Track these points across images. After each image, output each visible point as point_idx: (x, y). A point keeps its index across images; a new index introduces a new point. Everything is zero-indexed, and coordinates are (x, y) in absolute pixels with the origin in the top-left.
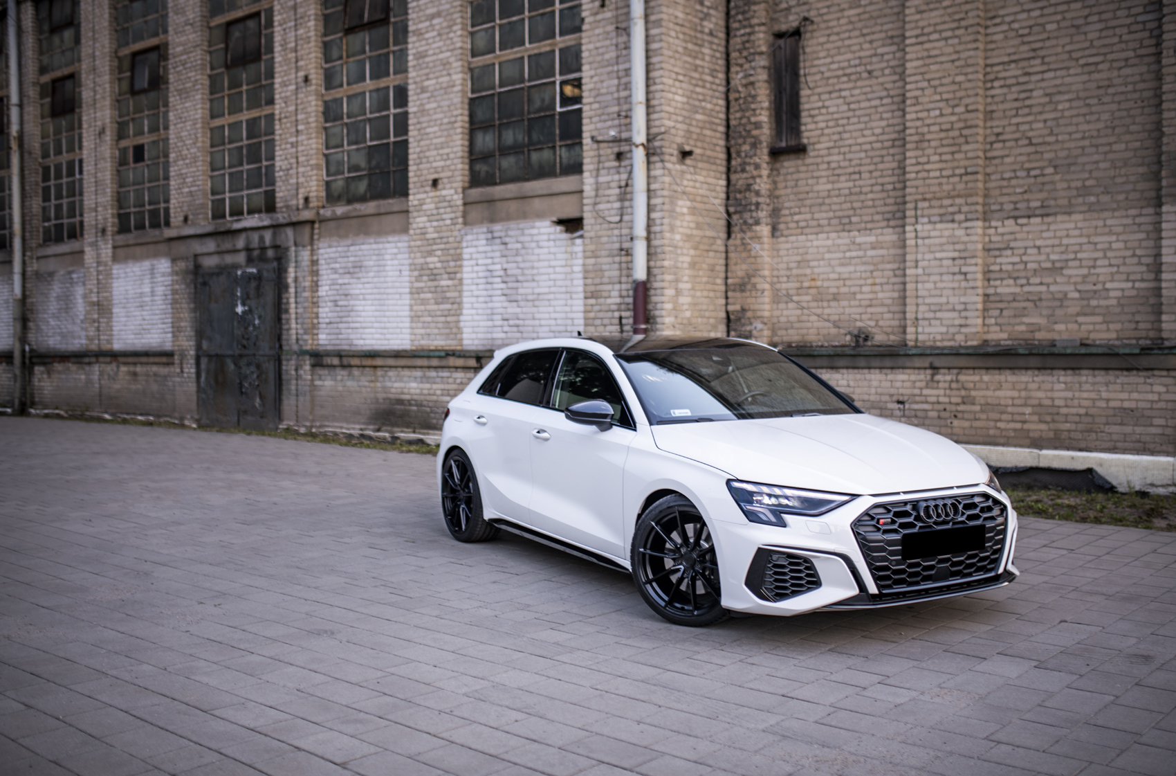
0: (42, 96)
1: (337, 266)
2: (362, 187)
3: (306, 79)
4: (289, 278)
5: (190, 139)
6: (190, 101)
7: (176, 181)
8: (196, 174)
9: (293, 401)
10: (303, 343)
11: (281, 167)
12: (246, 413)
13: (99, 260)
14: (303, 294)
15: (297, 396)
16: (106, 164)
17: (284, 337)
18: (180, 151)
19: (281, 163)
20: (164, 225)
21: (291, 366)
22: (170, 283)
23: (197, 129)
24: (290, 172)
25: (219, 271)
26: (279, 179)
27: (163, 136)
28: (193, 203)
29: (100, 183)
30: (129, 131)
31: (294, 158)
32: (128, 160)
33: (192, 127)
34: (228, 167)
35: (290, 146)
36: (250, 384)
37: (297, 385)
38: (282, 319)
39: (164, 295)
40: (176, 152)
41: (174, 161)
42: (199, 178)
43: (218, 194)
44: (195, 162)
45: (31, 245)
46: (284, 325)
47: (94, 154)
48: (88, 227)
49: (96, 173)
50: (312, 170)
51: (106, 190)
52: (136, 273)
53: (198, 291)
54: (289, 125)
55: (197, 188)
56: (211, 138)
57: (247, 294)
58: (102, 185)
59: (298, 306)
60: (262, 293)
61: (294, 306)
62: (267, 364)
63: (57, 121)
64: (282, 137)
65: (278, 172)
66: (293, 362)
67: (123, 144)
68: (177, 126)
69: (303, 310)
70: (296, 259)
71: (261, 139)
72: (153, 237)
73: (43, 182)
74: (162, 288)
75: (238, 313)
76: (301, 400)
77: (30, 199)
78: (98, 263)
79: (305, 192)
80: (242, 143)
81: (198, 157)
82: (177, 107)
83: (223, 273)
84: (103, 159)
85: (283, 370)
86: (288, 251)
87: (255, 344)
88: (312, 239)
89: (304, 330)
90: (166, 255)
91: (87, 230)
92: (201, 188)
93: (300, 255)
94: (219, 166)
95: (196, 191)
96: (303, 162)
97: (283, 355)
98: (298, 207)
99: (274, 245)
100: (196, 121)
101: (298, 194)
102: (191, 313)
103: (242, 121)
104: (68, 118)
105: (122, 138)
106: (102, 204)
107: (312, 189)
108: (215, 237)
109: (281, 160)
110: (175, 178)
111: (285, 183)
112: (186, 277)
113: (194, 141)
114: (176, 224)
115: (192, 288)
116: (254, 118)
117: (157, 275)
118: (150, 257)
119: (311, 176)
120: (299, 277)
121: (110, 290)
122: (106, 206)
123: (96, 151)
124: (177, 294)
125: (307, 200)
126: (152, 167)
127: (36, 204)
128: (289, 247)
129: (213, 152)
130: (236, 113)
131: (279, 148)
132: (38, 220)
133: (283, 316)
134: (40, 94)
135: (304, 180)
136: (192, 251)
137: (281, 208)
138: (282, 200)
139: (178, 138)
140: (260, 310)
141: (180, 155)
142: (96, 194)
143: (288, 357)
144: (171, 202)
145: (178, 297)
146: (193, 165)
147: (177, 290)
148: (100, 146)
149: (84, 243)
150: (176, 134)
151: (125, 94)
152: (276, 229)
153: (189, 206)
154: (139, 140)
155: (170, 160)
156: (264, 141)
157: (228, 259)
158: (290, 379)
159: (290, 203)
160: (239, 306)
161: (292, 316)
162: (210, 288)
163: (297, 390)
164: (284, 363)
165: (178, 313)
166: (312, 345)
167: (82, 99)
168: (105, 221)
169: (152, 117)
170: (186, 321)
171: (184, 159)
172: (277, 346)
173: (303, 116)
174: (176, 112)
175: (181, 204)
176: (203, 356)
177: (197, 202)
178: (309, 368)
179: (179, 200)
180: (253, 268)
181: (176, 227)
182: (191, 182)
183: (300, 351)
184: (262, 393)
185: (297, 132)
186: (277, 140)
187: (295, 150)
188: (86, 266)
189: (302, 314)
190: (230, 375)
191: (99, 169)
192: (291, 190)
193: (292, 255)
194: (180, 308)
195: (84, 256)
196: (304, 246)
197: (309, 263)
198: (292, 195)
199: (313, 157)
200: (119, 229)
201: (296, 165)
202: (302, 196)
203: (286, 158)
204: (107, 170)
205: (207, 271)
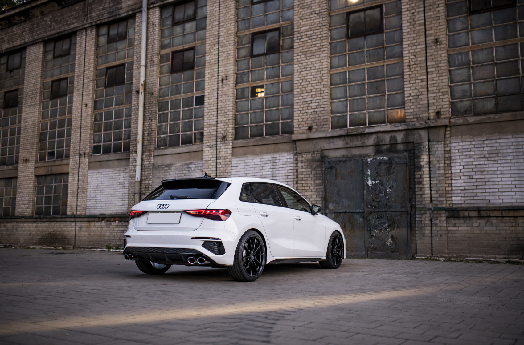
0: (161, 61)
1: (472, 153)
2: (490, 105)
3: (437, 41)
4: (422, 162)
5: (315, 80)
6: (316, 58)
7: (300, 105)
8: (322, 101)
9: (427, 240)
10: (438, 203)
11: (410, 94)
12: (375, 249)
13: (218, 156)
14: (438, 172)
15: (432, 237)
16: (228, 98)
17: (417, 199)
18: (305, 88)
19: (411, 92)
20: (282, 133)
21: (425, 217)
22: (293, 168)
23: (323, 74)
24: (420, 97)
25: (346, 160)
26: (409, 101)
27: (282, 80)
28: (317, 118)
29: (222, 109)
30: (249, 78)
31: (424, 88)
32: (246, 95)
33: (317, 73)
34: (350, 97)
35: (420, 81)
36: (381, 230)
37: (432, 230)
38: (415, 188)
39: (285, 176)
40: (301, 88)
41: (298, 94)
42: (324, 103)
43: (338, 113)
44: (321, 94)
45: (149, 148)
46: (417, 191)
47: (216, 92)
48: (208, 136)
49: (218, 103)
50: (443, 95)
51: (228, 113)
52: (256, 163)
53: (323, 172)
54: (418, 69)
55: (322, 109)
56: (331, 80)
57: (377, 173)
58: (223, 110)
59: (432, 179)
60: (394, 172)
61: (428, 179)
62: (399, 217)
63: (175, 75)
64: (411, 76)
65: (407, 97)
66: (428, 215)
67: (241, 86)
68: (302, 73)
69: (437, 182)
70: (430, 150)
71: (383, 79)
72: (274, 140)
73: (159, 111)
74: (284, 172)
75: (368, 185)
76: (436, 240)
77: (150, 121)
78: (217, 157)
79: (437, 108)
80: (364, 82)
81: (323, 91)
82: (302, 62)
83: (351, 160)
84: (225, 95)
85: (415, 220)
86: (421, 145)
87: (386, 204)
88: (445, 137)
89: (439, 194)
90: (287, 151)
91: (207, 138)
92: (326, 109)
93: (434, 147)
94: (339, 96)
95: (320, 111)
96: (433, 90)
97: (415, 211)
98: (429, 118)
99: (407, 141)
100: (321, 69)
101: (428, 110)
102: (317, 186)
103: (364, 69)
104: (187, 73)
105: (240, 83)
106: (223, 122)
107: (444, 106)
108: (343, 138)
109: (411, 90)
110: (299, 104)
111: (415, 104)
112: (312, 163)
113: (320, 81)
114: (299, 132)
115: (319, 171)
116: (376, 67)
117: (278, 164)
118: (270, 153)
119: (442, 99)
120: (433, 161)
121: (229, 174)
122: (226, 123)
123: (218, 91)
124: (302, 174)
125: (438, 113)
126: (271, 98)
127: (155, 124)
128: (422, 142)
129: (333, 88)
130: (357, 64)
131: (408, 83)
132: (155, 133)
133: (416, 186)
134: (160, 60)
135: (435, 101)
136: (319, 147)
137: (411, 119)
138: (412, 114)
139: (302, 80)
140: (391, 182)
141: (305, 90)
142: (217, 116)
143: (422, 212)
144: (295, 118)
145: (303, 176)
146: (318, 95)
147: (302, 172)
148: (222, 87)
149: (203, 146)
150: (300, 77)
151: (244, 57)
152: (409, 132)
153: (314, 120)
154: (258, 83)
155: (295, 93)
156: (387, 80)
157: (356, 152)
158: (424, 226)
159: (420, 116)
160: (370, 181)
161: (425, 186)
162: (336, 170)
163: (432, 233)
164: (417, 216)
165: (302, 186)
166: (446, 204)
167: (205, 61)
168: (226, 132)
169: (271, 69)
170: (312, 191)
171: (309, 92)
172: (409, 205)
173: (433, 63)
174: (301, 65)
175: (305, 120)
176: (330, 213)
177: (322, 118)
178: (444, 218)
179: (303, 117)
180: (384, 157)
181: (300, 133)
182: (316, 106)
183: (434, 208)
184: (395, 236)
185: (427, 72)
186: (406, 78)
187: (425, 83)
188: (204, 160)
189: (437, 184)
190: (358, 225)
191: (221, 101)
192: (422, 107)
193: (425, 147)
194: (305, 183)
195: (203, 153)
196: (438, 142)
197: (443, 152)
198: (422, 111)
199: (444, 87)
200: (235, 137)
201: (426, 93)
202: (433, 111)
203: (416, 88)
204: (229, 101)
205: (333, 159)
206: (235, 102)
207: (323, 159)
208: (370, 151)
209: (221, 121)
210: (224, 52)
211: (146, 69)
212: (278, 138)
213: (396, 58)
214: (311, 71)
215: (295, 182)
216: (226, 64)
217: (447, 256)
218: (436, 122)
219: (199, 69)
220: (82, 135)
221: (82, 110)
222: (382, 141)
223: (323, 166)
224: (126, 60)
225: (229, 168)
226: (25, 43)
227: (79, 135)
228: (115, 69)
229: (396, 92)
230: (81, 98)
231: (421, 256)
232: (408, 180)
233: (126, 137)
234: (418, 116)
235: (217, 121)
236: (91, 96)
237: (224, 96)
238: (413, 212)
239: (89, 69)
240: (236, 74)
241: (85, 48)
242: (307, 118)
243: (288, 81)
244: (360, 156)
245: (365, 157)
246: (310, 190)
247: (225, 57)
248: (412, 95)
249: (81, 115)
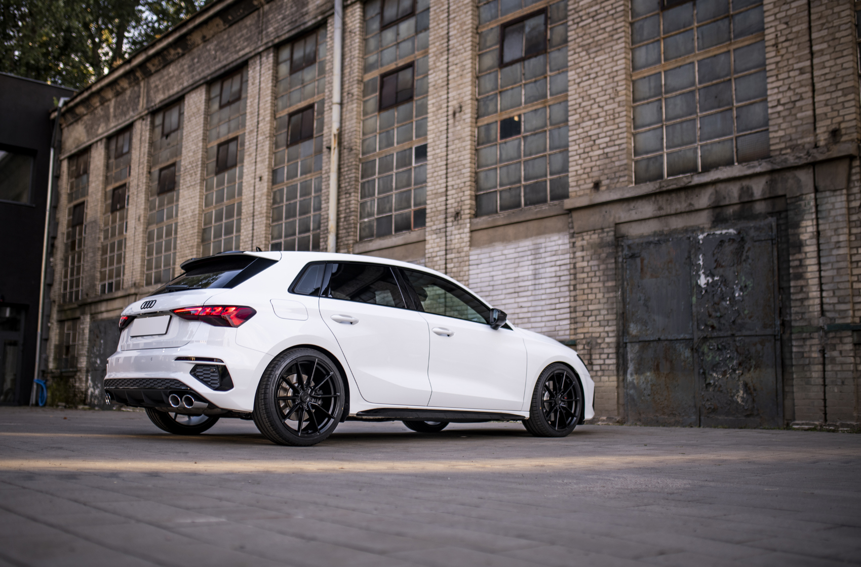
4: (802, 233)
5: (605, 95)
6: (605, 53)
7: (579, 145)
8: (616, 132)
9: (815, 392)
10: (837, 315)
11: (779, 101)
12: (714, 410)
13: (448, 247)
14: (835, 252)
15: (825, 385)
16: (464, 144)
17: (793, 310)
18: (588, 111)
19: (780, 96)
20: (552, 199)
21: (811, 346)
22: (568, 261)
23: (617, 82)
24: (798, 104)
25: (661, 239)
26: (776, 115)
27: (550, 103)
28: (609, 166)
29: (453, 164)
30: (496, 105)
31: (805, 86)
32: (493, 137)
33: (608, 81)
34: (667, 120)
35: (797, 72)
36: (724, 374)
37: (824, 371)
38: (789, 287)
39: (556, 276)
40: (580, 113)
41: (576, 124)
42: (621, 136)
43: (647, 153)
44: (614, 119)
45: (346, 242)
46: (794, 293)
47: (445, 136)
48: (432, 214)
49: (447, 155)
50: (845, 95)
51: (463, 171)
52: (508, 256)
53: (620, 265)
54: (794, 48)
55: (617, 148)
56: (633, 92)
57: (716, 261)
58: (455, 166)
59: (823, 268)
60: (748, 257)
61: (816, 268)
62: (759, 347)
63: (385, 114)
64: (780, 65)
65: (773, 107)
66: (816, 341)
67: (485, 121)
68: (582, 85)
69: (834, 272)
70: (819, 208)
71: (728, 78)
72: (537, 213)
73: (363, 177)
74: (553, 269)
75: (700, 286)
76: (833, 391)
77: (348, 195)
78: (446, 250)
79: (832, 124)
80: (693, 88)
81: (619, 113)
82: (581, 64)
83: (668, 240)
84: (459, 139)
85: (791, 352)
86: (801, 200)
87: (734, 322)
88: (849, 180)
89: (839, 297)
90: (559, 231)
91: (431, 217)
92: (624, 146)
93: (827, 203)
94: (648, 121)
95: (614, 152)
96: (825, 88)
97: (791, 333)
98: (816, 145)
99: (772, 195)
100: (615, 74)
101: (815, 129)
102: (608, 292)
103: (693, 63)
104: (403, 108)
105: (484, 116)
106: (456, 187)
107: (847, 118)
108: (653, 198)
109: (779, 92)
110: (578, 142)
111: (788, 119)
112: (600, 251)
113: (612, 96)
114: (579, 194)
115: (611, 263)
116: (715, 56)
117: (543, 255)
118: (531, 236)
119: (843, 103)
120: (825, 230)
121: (466, 278)
122: (461, 188)
123: (447, 133)
124: (583, 272)
125: (835, 134)
126: (533, 138)
127: (355, 200)
128: (802, 195)
129: (638, 106)
130: (680, 56)
131: (774, 79)
132: (357, 216)
133: (792, 284)
134: (364, 91)
135: (829, 109)
136: (611, 219)
137: (781, 149)
138: (782, 140)
139: (583, 97)
140: (743, 279)
141: (588, 115)
142: (447, 178)
143: (804, 335)
144: (570, 169)
145: (585, 275)
146: (609, 123)
147: (583, 268)
148: (455, 126)
149: (425, 232)
150: (579, 93)
151: (490, 68)
152: (776, 176)
153: (603, 170)
154: (511, 112)
155: (570, 123)
156: (735, 79)
157: (677, 223)
158: (809, 364)
159: (799, 142)
160: (703, 277)
161: (810, 282)
162: (642, 261)
163: (824, 378)
164: (794, 343)
165: (584, 294)
166: (854, 316)
167: (428, 83)
168: (460, 204)
169: (532, 85)
170: (599, 303)
171: (594, 119)
172: (778, 322)
173: (825, 32)
174: (579, 70)
175: (588, 170)
176: (631, 342)
177: (617, 164)
178: (849, 347)
179: (584, 166)
180: (728, 229)
181: (580, 196)
182: (607, 143)
183: (828, 325)
184: (750, 385)
185: (812, 53)
186: (771, 70)
187: (807, 76)
188: (427, 256)
189: (833, 277)
190: (683, 364)
191: (453, 150)
192: (802, 125)
193: (809, 203)
194: (588, 288)
195: (425, 245)
196: (835, 191)
197: (844, 211)
198: (803, 132)
199: (846, 79)
200: (476, 212)
201: (810, 94)
202: (824, 129)
203: (789, 89)
204: (465, 150)
205: (637, 241)
206: (476, 150)
207: (619, 239)
208: (703, 219)
209: (453, 186)
210: (456, 64)
211: (342, 108)
212: (544, 207)
213: (752, 34)
214: (597, 79)
215: (572, 288)
216: (459, 85)
217: (854, 423)
218: (828, 150)
219: (420, 99)
220: (256, 227)
221: (254, 186)
222: (725, 198)
223: (620, 254)
224: (316, 99)
225: (466, 268)
226: (183, 89)
227: (251, 228)
228: (300, 115)
229: (752, 101)
230: (254, 168)
231: (803, 424)
232: (776, 272)
233: (316, 226)
234: (794, 142)
235: (447, 187)
236: (267, 163)
237: (456, 142)
238: (786, 336)
239: (264, 119)
240: (477, 100)
241: (260, 85)
242: (592, 168)
243: (560, 103)
244: (686, 230)
245: (693, 231)
246: (597, 301)
247: (458, 72)
248: (782, 102)
249: (254, 196)
